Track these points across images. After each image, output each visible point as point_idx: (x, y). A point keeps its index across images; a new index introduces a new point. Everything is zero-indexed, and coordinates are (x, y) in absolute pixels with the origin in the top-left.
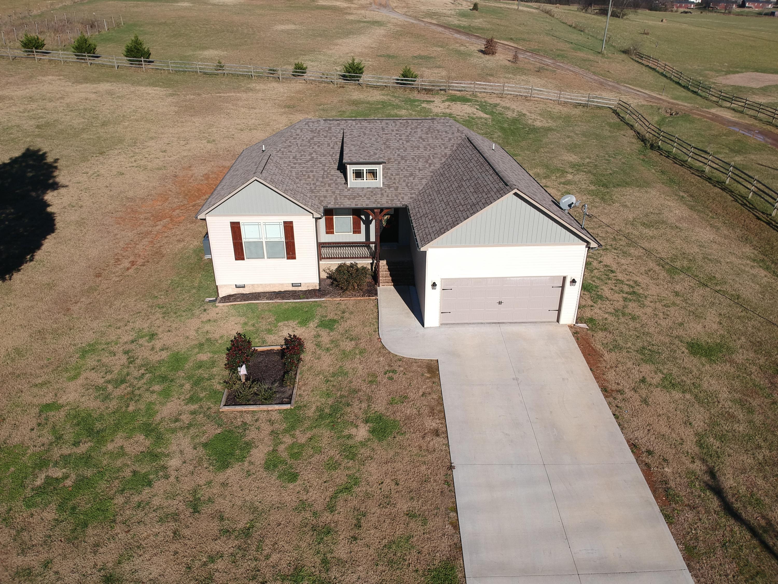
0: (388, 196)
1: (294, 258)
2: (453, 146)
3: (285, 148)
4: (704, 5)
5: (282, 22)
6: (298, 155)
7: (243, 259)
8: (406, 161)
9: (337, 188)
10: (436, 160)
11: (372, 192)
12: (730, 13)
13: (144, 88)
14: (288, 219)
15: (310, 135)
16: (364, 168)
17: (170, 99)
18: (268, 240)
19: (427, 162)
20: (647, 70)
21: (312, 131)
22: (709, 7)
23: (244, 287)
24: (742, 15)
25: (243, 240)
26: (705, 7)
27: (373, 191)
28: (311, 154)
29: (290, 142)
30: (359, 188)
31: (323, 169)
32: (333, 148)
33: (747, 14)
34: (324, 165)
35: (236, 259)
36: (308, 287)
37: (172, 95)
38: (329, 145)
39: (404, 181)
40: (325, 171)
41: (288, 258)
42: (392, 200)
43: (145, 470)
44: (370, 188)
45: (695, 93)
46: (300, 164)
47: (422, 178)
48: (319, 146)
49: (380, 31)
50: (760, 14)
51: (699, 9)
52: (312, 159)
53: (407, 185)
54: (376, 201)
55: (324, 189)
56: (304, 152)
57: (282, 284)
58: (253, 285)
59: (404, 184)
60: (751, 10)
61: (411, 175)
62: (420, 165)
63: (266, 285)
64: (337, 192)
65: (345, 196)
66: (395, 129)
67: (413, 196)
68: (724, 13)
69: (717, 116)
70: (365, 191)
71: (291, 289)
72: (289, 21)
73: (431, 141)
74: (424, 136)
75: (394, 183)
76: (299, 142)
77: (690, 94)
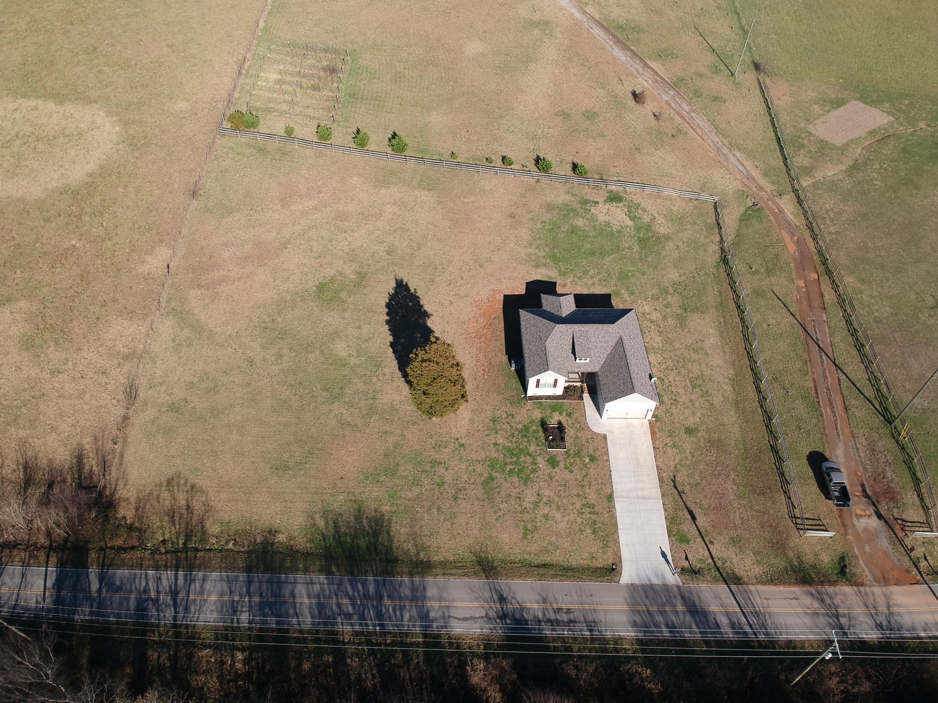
0: (590, 367)
1: (556, 388)
2: (615, 341)
3: (551, 341)
7: (538, 388)
8: (597, 349)
10: (609, 349)
11: (585, 365)
14: (556, 378)
15: (560, 335)
19: (605, 349)
21: (560, 332)
29: (553, 338)
34: (567, 351)
38: (567, 340)
39: (597, 359)
40: (567, 354)
42: (592, 369)
43: (534, 467)
46: (557, 350)
47: (603, 358)
48: (564, 341)
53: (597, 362)
54: (586, 369)
55: (567, 363)
61: (599, 356)
62: (602, 351)
64: (572, 365)
65: (575, 367)
66: (593, 331)
67: (600, 367)
70: (582, 364)
71: (552, 395)
73: (607, 338)
74: (604, 335)
75: (593, 360)
76: (556, 338)
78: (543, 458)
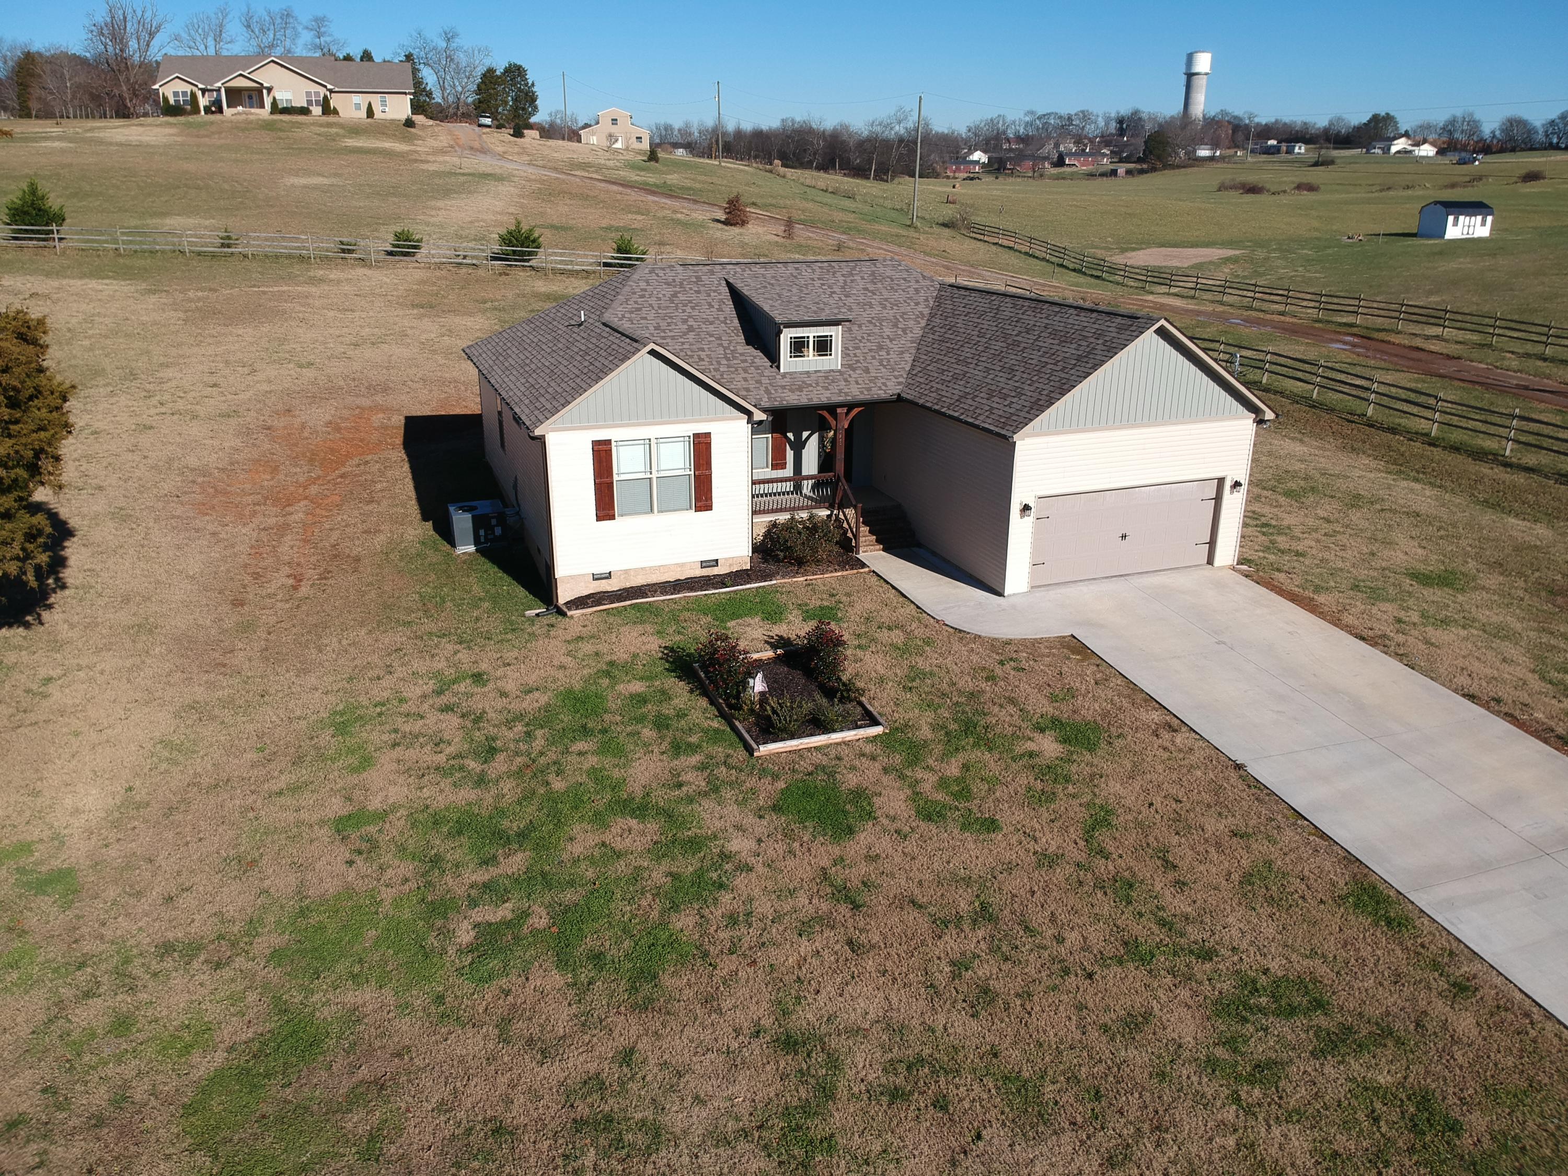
0: (857, 383)
1: (709, 507)
2: (927, 300)
3: (631, 312)
4: (996, 166)
5: (296, 173)
6: (663, 325)
7: (612, 517)
8: (860, 326)
9: (762, 375)
10: (911, 323)
11: (827, 378)
12: (1041, 176)
13: (79, 283)
14: (702, 428)
15: (669, 292)
16: (811, 333)
17: (153, 299)
18: (662, 474)
19: (895, 325)
20: (1000, 249)
21: (668, 284)
22: (1005, 169)
23: (609, 576)
24: (1064, 178)
25: (616, 478)
26: (998, 169)
27: (828, 375)
28: (685, 321)
29: (636, 302)
30: (801, 373)
31: (721, 345)
32: (720, 310)
33: (1072, 177)
34: (720, 338)
35: (599, 518)
36: (730, 565)
37: (154, 292)
38: (711, 306)
39: (874, 358)
40: (725, 348)
41: (698, 509)
42: (869, 389)
43: (691, 869)
44: (819, 371)
45: (1097, 277)
46: (673, 338)
47: (902, 353)
48: (693, 308)
49: (505, 189)
50: (1091, 175)
51: (989, 172)
52: (691, 329)
53: (882, 365)
54: (840, 391)
55: (739, 378)
56: (671, 317)
57: (682, 565)
58: (626, 571)
59: (876, 363)
60: (1073, 169)
61: (880, 348)
62: (887, 331)
63: (653, 569)
64: (765, 381)
65: (783, 387)
66: (816, 276)
67: (901, 380)
68: (1033, 177)
69: (1163, 305)
70: (814, 377)
71: (699, 572)
72: (308, 173)
73: (886, 294)
74: (871, 287)
75: (858, 361)
76: (653, 301)
77: (1093, 280)
78: (742, 803)
